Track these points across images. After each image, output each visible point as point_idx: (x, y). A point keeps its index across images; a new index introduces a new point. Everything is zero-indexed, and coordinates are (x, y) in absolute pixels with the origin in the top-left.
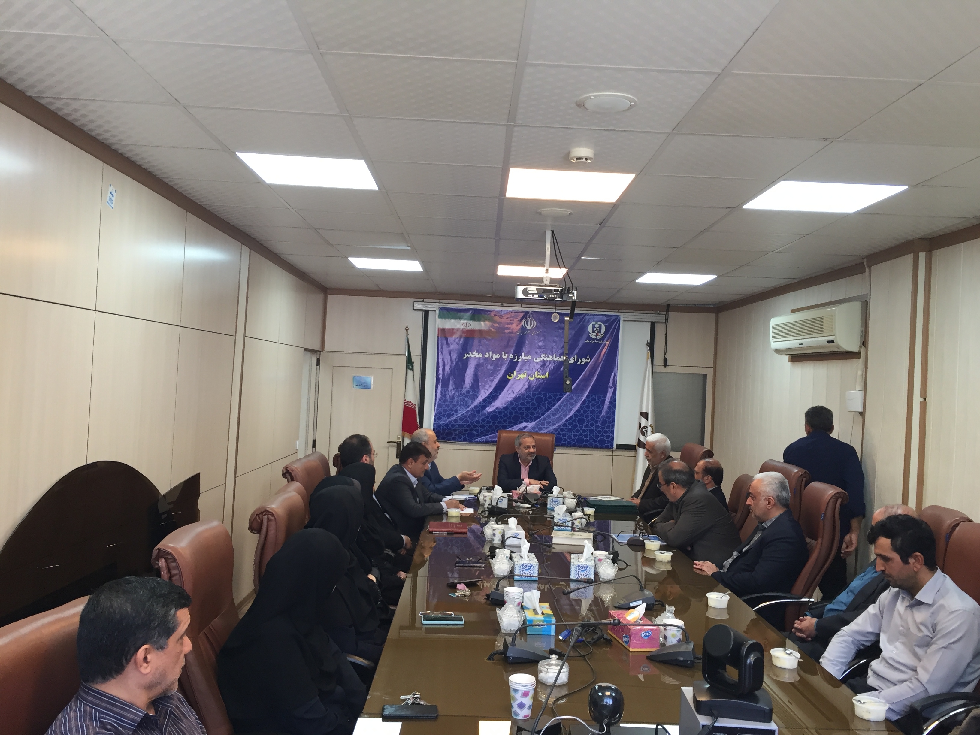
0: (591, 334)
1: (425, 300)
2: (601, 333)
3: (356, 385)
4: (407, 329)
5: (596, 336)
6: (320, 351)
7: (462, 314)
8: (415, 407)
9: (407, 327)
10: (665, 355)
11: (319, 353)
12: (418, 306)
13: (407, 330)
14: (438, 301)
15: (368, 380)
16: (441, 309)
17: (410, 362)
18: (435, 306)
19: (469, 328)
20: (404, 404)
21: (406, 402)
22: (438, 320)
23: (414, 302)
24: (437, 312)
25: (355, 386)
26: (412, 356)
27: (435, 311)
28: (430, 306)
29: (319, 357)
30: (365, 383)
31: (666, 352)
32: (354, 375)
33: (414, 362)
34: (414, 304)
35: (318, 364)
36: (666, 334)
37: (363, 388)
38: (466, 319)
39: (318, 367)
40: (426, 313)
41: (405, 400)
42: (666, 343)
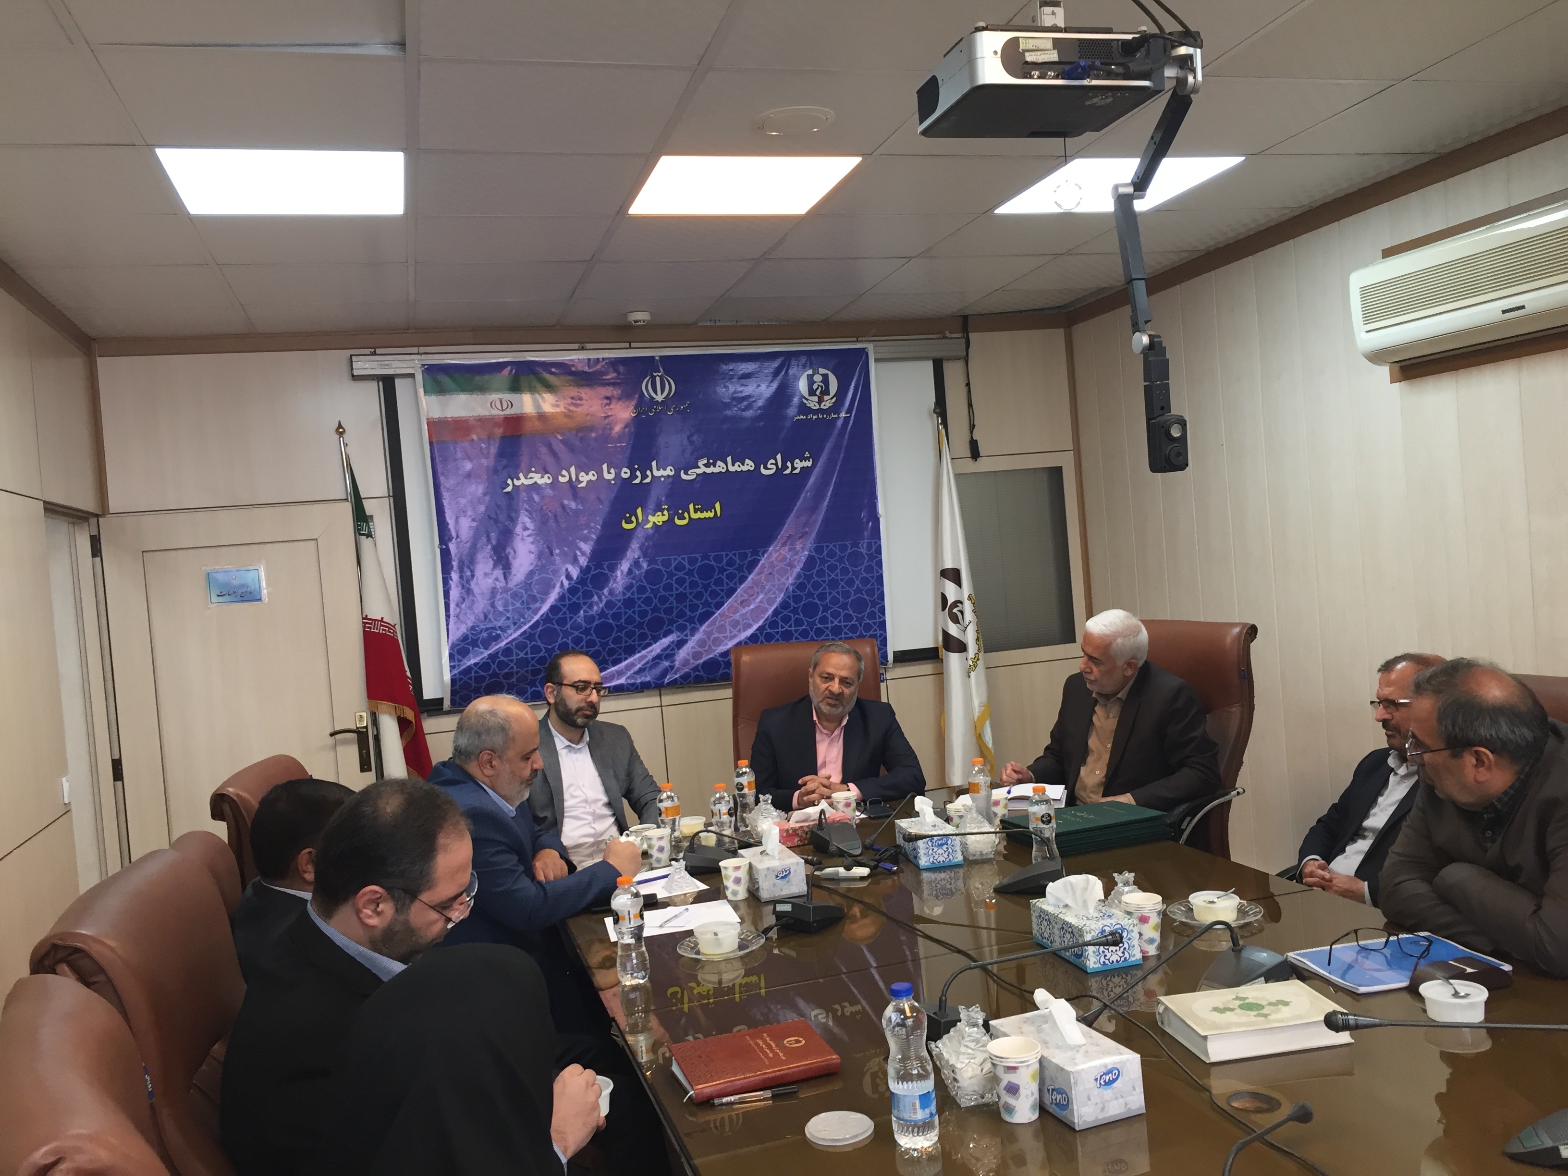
0: (807, 400)
1: (378, 351)
2: (829, 395)
3: (218, 596)
4: (341, 430)
5: (820, 402)
6: (97, 516)
7: (487, 377)
8: (395, 632)
9: (340, 426)
10: (972, 432)
11: (93, 521)
12: (365, 365)
13: (341, 434)
14: (415, 350)
15: (249, 578)
16: (430, 370)
17: (361, 518)
18: (411, 364)
19: (509, 412)
20: (364, 627)
21: (367, 621)
22: (424, 399)
23: (351, 356)
24: (419, 377)
25: (215, 599)
26: (365, 502)
27: (412, 376)
28: (393, 365)
29: (95, 533)
30: (242, 586)
31: (974, 426)
32: (209, 569)
33: (372, 516)
34: (351, 362)
35: (96, 550)
36: (968, 385)
37: (243, 601)
38: (497, 390)
39: (98, 559)
40: (388, 383)
41: (366, 618)
42: (970, 405)
